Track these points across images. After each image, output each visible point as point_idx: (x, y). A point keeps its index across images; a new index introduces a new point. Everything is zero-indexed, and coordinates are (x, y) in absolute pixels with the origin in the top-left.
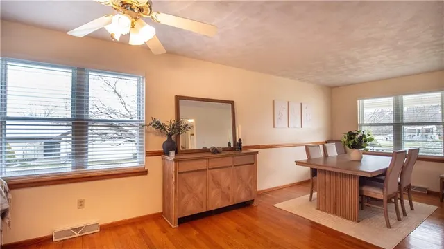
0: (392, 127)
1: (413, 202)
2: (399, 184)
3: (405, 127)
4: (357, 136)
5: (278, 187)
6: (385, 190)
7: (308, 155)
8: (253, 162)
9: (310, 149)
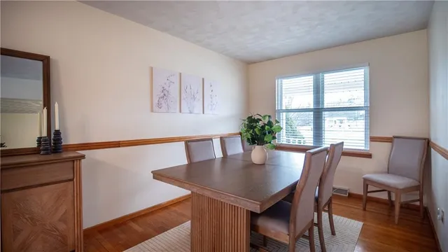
0: (312, 113)
1: (335, 217)
2: (317, 200)
3: (326, 113)
4: (261, 124)
5: (159, 205)
6: (292, 226)
7: (189, 156)
8: (70, 176)
9: (193, 145)
